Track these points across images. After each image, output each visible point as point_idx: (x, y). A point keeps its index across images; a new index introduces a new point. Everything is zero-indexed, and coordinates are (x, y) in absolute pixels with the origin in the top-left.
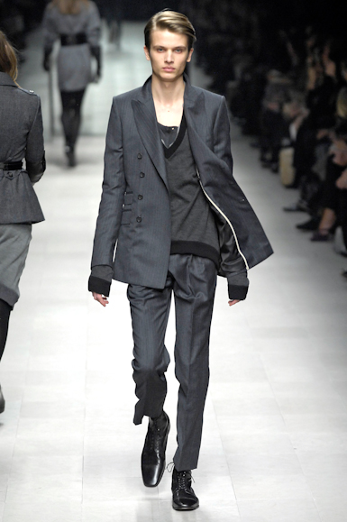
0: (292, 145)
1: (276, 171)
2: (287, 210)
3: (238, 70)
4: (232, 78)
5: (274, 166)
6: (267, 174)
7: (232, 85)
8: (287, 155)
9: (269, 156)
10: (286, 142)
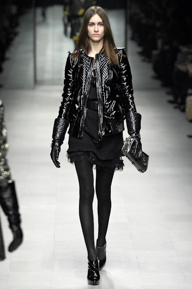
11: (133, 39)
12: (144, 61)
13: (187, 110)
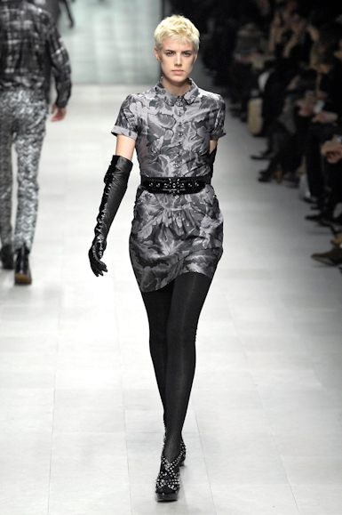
0: (261, 96)
1: (245, 120)
5: (243, 115)
8: (255, 106)
10: (255, 93)
13: (250, 119)
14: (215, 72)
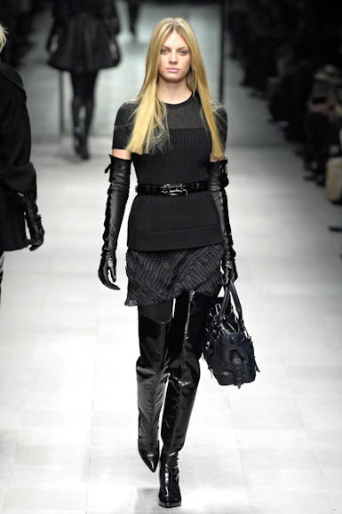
1: (322, 184)
2: (335, 229)
3: (281, 65)
4: (274, 73)
5: (320, 178)
6: (312, 186)
7: (273, 81)
8: (335, 166)
9: (314, 165)
10: (334, 149)
11: (234, 56)
12: (253, 95)
14: (284, 124)
